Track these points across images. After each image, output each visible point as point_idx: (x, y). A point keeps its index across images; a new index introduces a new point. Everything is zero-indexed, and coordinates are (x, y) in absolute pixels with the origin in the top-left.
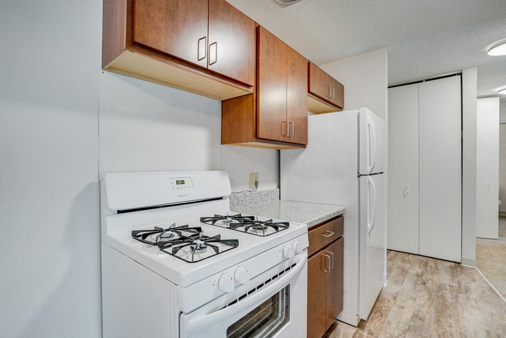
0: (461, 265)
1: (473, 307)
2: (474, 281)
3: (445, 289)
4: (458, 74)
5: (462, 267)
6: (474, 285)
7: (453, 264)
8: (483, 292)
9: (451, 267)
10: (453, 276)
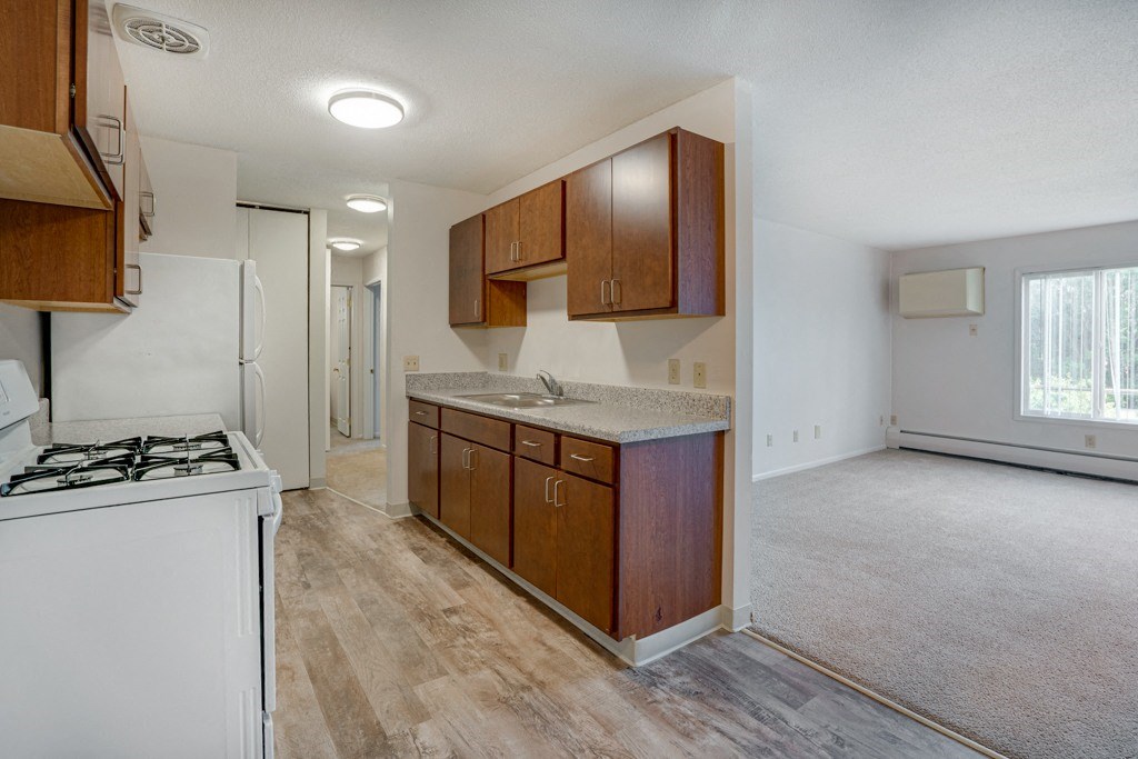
0: (311, 489)
1: (347, 523)
2: (332, 501)
3: (310, 519)
4: (305, 213)
5: (313, 493)
6: (335, 505)
7: (299, 492)
8: (347, 508)
9: (301, 496)
10: (309, 504)
